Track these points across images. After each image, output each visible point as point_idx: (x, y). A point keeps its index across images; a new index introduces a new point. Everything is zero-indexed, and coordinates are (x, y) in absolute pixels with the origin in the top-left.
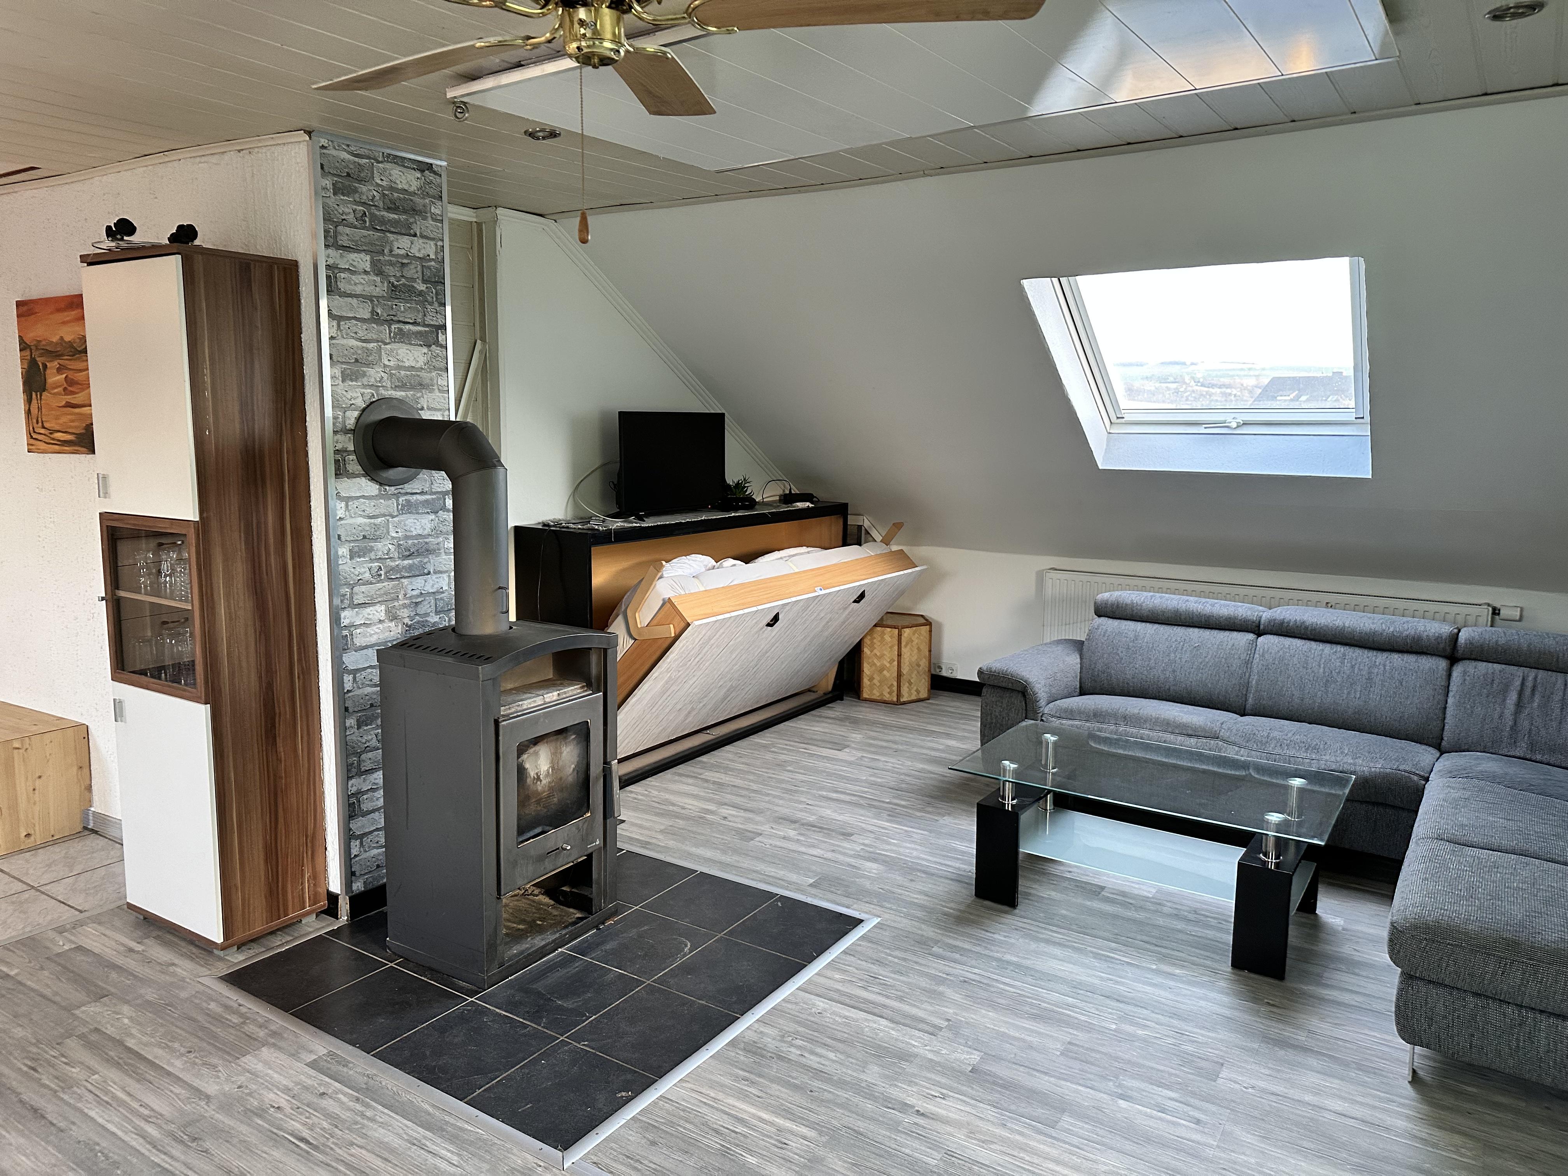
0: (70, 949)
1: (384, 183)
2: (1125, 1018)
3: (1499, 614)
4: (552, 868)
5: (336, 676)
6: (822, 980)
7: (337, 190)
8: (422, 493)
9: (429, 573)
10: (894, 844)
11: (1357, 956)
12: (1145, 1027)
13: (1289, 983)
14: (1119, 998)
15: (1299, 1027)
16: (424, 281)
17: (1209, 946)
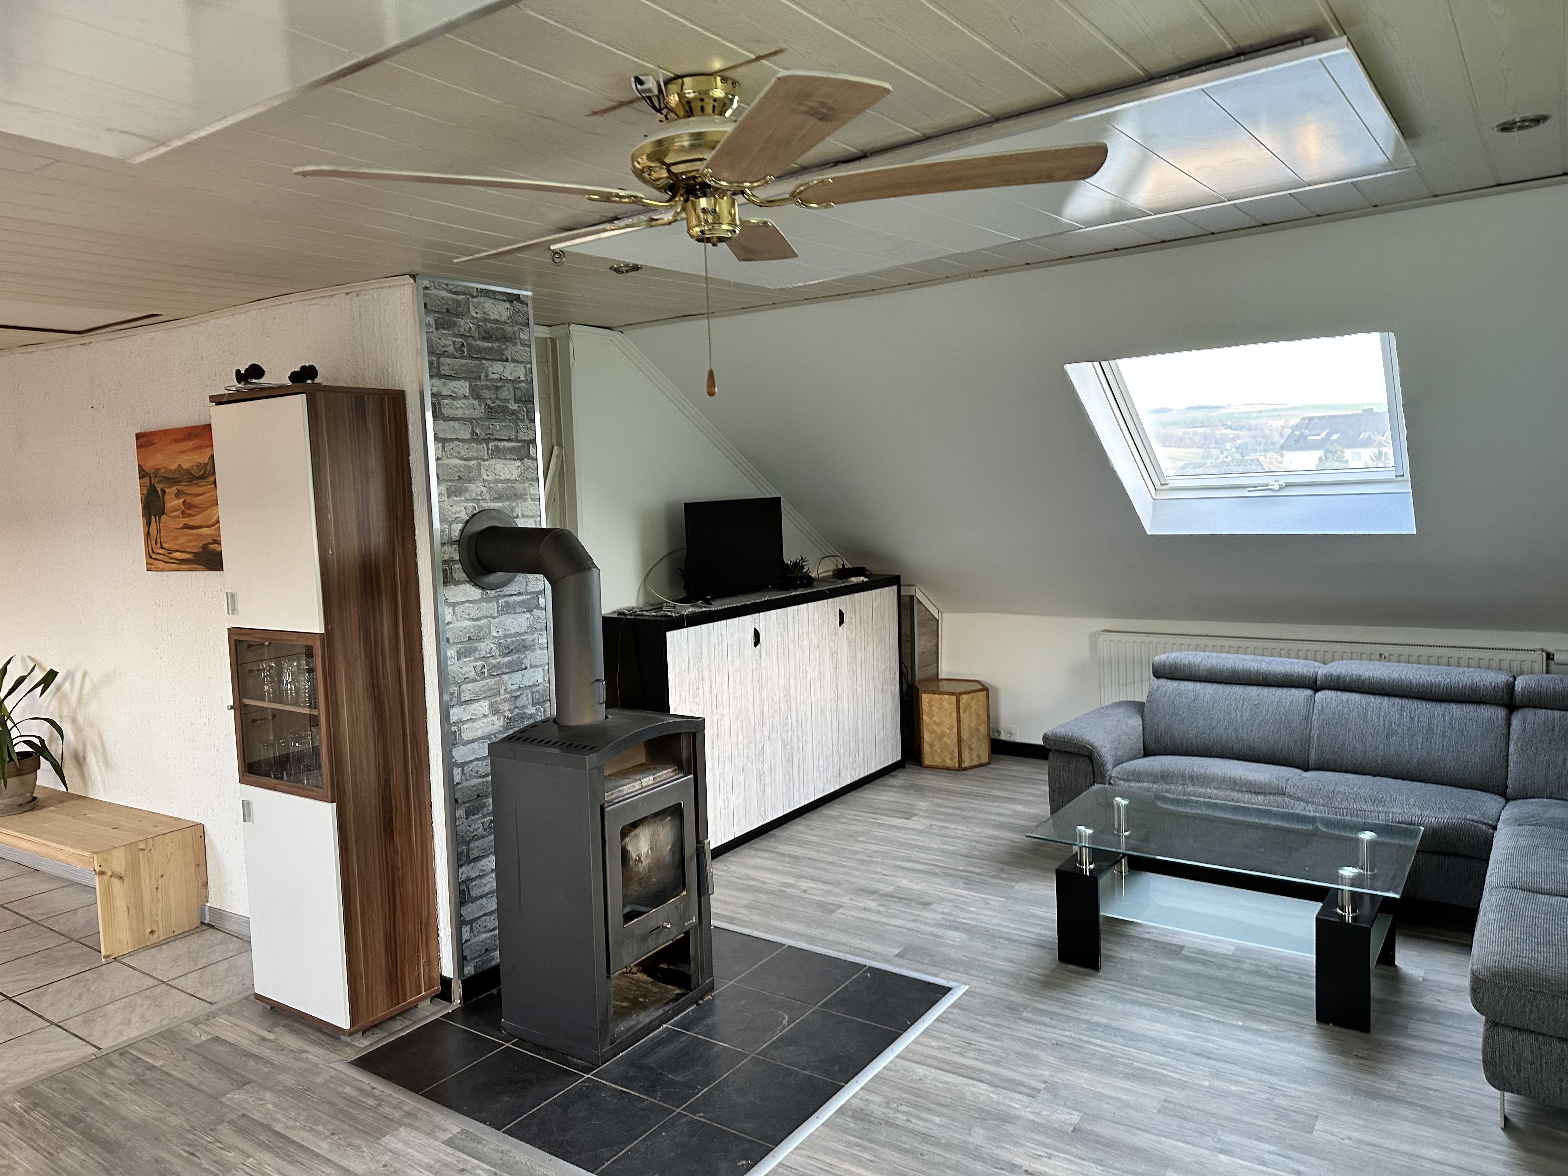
0: (207, 1041)
1: (479, 316)
2: (1217, 1075)
3: (1553, 659)
4: (654, 946)
5: (446, 770)
6: (919, 1048)
7: (438, 326)
8: (519, 594)
9: (526, 668)
10: (973, 912)
11: (1441, 1007)
12: (1237, 1083)
13: (1375, 1035)
14: (1210, 1055)
15: (1390, 1079)
16: (516, 401)
17: (1293, 1001)
